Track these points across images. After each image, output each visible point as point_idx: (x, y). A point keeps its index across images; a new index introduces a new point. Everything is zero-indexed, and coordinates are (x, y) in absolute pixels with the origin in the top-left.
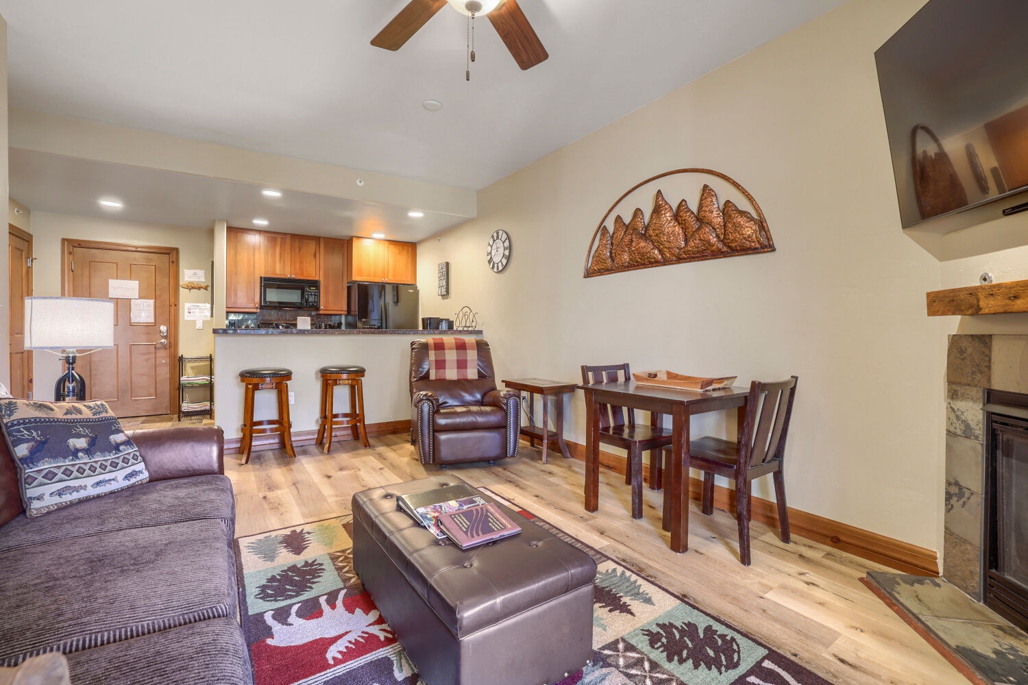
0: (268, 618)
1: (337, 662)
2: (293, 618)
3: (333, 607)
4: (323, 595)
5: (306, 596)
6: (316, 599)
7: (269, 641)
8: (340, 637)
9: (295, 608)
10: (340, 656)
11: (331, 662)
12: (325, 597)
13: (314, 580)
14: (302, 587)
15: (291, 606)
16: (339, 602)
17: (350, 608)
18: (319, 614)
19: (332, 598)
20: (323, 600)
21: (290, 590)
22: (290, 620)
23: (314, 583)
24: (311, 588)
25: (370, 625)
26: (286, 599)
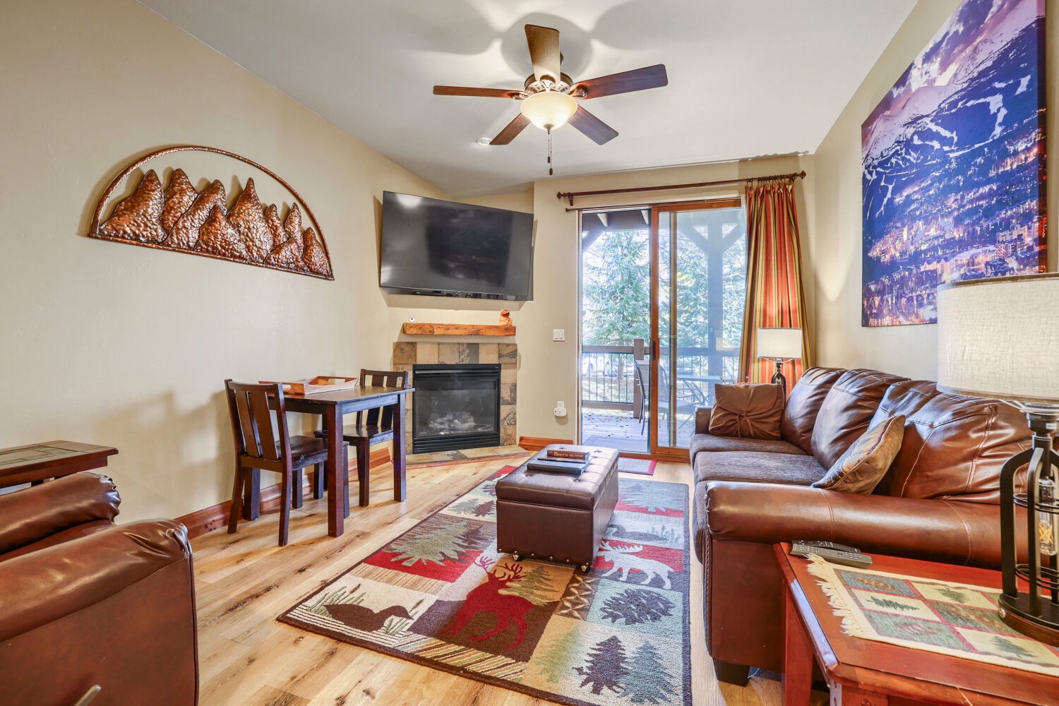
0: (668, 584)
1: (638, 545)
2: (651, 576)
3: (620, 570)
4: (622, 581)
5: (633, 587)
6: (628, 581)
7: (672, 570)
8: (628, 553)
9: (647, 581)
10: (635, 546)
11: (641, 546)
12: (621, 579)
13: (619, 596)
14: (632, 597)
15: (649, 585)
16: (615, 569)
17: (611, 564)
18: (632, 571)
19: (616, 577)
20: (624, 578)
21: (644, 597)
22: (654, 576)
23: (622, 595)
24: (626, 591)
25: (606, 550)
26: (650, 592)
